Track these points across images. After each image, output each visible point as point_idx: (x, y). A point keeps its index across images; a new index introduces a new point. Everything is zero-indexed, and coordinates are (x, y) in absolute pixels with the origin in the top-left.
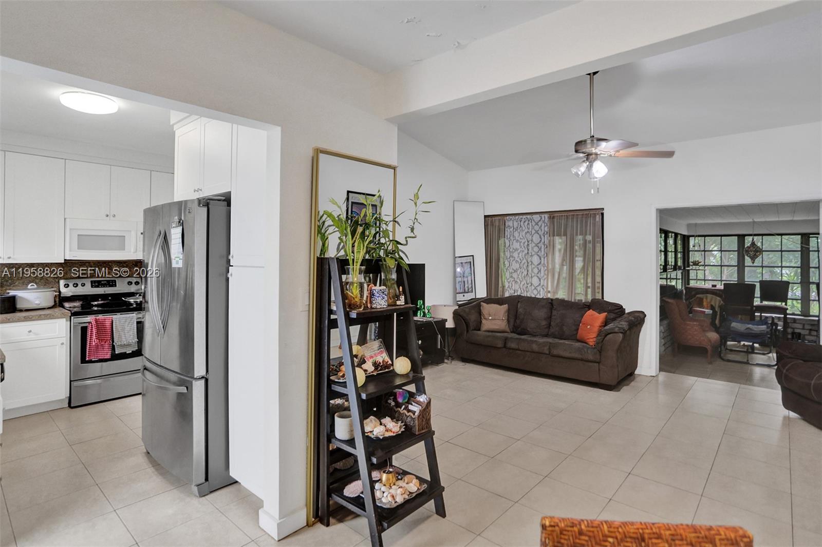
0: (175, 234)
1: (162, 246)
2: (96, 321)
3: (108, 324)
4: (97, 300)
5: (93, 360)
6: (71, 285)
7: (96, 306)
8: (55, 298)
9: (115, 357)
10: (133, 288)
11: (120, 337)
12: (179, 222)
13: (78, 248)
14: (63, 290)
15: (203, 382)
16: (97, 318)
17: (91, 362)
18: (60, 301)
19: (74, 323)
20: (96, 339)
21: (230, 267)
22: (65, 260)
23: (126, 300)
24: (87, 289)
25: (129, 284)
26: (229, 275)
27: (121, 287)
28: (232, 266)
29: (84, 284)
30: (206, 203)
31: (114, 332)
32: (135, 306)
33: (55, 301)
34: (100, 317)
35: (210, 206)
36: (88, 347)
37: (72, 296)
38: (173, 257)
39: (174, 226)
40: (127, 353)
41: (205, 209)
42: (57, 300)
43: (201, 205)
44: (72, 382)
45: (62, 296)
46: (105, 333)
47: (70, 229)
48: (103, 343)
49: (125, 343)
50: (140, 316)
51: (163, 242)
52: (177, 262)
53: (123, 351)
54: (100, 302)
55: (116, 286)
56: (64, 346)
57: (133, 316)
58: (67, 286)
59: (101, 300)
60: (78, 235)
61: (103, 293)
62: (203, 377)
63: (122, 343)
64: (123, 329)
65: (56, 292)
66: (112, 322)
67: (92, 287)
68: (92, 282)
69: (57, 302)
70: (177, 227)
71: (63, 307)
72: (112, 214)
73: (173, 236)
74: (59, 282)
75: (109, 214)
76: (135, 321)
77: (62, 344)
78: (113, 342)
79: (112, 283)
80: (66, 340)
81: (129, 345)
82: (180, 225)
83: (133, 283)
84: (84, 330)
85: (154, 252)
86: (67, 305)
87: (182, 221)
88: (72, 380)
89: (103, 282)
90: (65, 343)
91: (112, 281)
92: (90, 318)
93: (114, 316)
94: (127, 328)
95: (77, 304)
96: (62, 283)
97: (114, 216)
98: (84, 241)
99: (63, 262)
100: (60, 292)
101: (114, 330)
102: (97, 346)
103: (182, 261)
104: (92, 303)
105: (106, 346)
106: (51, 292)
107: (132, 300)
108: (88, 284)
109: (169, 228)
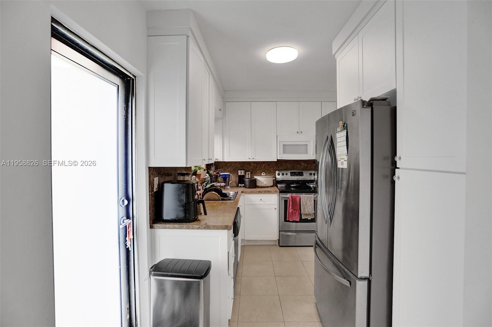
0: (340, 138)
1: (329, 149)
2: (292, 197)
3: (298, 199)
4: (293, 184)
5: (290, 220)
6: (281, 174)
7: (293, 187)
8: (273, 181)
9: (302, 221)
10: (312, 178)
11: (304, 208)
12: (344, 126)
13: (283, 153)
14: (277, 177)
15: (365, 283)
16: (293, 195)
17: (289, 221)
18: (276, 183)
19: (281, 197)
20: (292, 208)
21: (396, 170)
22: (277, 160)
23: (308, 185)
24: (288, 177)
25: (310, 175)
26: (395, 178)
27: (306, 176)
28: (399, 168)
29: (287, 174)
30: (370, 104)
31: (301, 205)
32: (313, 189)
33: (274, 183)
34: (294, 195)
35: (374, 106)
36: (288, 212)
37: (281, 180)
38: (338, 158)
39: (339, 130)
40: (309, 219)
41: (370, 109)
42: (275, 182)
43: (365, 106)
44: (280, 232)
45: (277, 180)
46: (297, 205)
47: (279, 142)
48: (295, 211)
49: (307, 213)
50: (315, 196)
51: (330, 146)
52: (342, 163)
53: (306, 218)
54: (295, 185)
55: (303, 176)
56: (276, 210)
57: (312, 196)
58: (279, 174)
59: (296, 184)
60: (283, 145)
61: (296, 179)
62: (365, 279)
63: (306, 213)
64: (306, 204)
65: (274, 178)
66: (300, 199)
67: (291, 176)
68: (291, 172)
69: (275, 183)
70: (342, 131)
71: (277, 187)
72: (300, 131)
73: (338, 140)
74: (275, 172)
75: (298, 131)
76: (313, 199)
77: (275, 209)
78: (301, 211)
79: (301, 173)
80: (277, 206)
81: (309, 215)
82: (345, 129)
83: (313, 174)
84: (286, 202)
85: (323, 155)
86: (279, 185)
87: (346, 125)
88: (280, 230)
89: (296, 173)
90: (277, 208)
91: (301, 172)
92: (289, 195)
93: (301, 195)
94: (309, 204)
95: (283, 185)
96: (277, 172)
97: (301, 132)
98: (286, 148)
99: (276, 161)
100: (276, 178)
101: (301, 204)
102: (292, 213)
103: (346, 162)
104: (291, 185)
105: (297, 213)
106: (272, 178)
107: (311, 186)
108: (289, 174)
109: (335, 132)
